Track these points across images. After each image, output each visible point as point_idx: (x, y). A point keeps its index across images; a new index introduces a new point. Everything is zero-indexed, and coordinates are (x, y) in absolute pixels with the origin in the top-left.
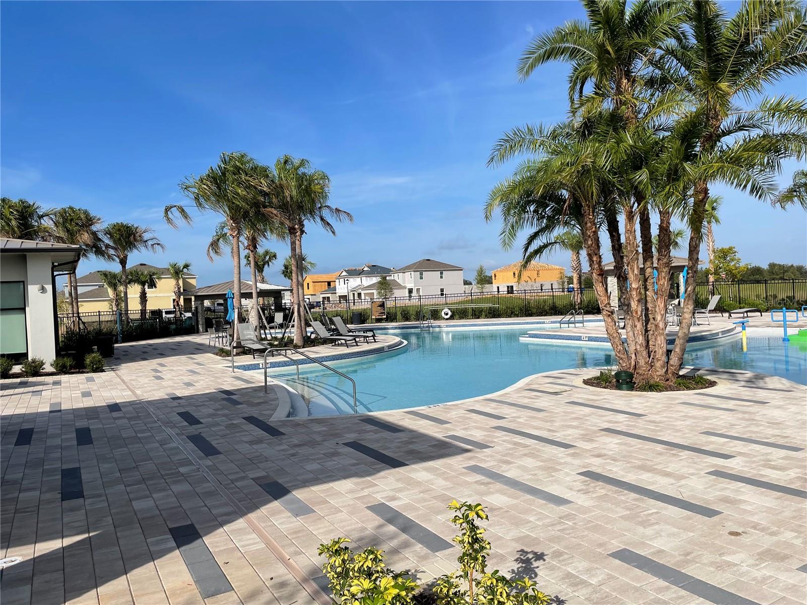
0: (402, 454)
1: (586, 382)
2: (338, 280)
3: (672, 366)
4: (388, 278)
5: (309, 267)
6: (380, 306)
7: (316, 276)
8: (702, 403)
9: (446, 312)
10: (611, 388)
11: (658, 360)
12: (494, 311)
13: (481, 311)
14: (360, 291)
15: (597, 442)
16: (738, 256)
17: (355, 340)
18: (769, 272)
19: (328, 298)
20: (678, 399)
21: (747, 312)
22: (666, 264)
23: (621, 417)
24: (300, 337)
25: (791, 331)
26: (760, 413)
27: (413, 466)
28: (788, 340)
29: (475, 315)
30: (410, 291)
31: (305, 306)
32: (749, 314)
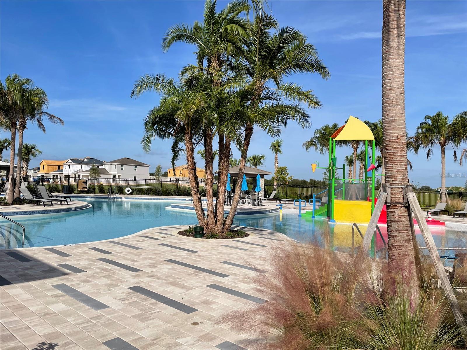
0: (15, 276)
1: (180, 233)
2: (65, 165)
3: (227, 224)
4: (100, 167)
5: (37, 153)
6: (84, 183)
7: (50, 161)
8: (234, 245)
9: (128, 190)
10: (191, 236)
11: (219, 221)
12: (158, 191)
13: (151, 191)
14: (79, 173)
15: (158, 268)
16: (288, 172)
17: (52, 203)
18: (310, 183)
19: (57, 176)
20: (223, 243)
21: (288, 201)
22: (226, 166)
23: (184, 253)
24: (11, 198)
25: (303, 212)
26: (259, 252)
27: (15, 285)
28: (301, 216)
29: (147, 193)
30: (114, 176)
31: (20, 177)
32: (289, 202)
